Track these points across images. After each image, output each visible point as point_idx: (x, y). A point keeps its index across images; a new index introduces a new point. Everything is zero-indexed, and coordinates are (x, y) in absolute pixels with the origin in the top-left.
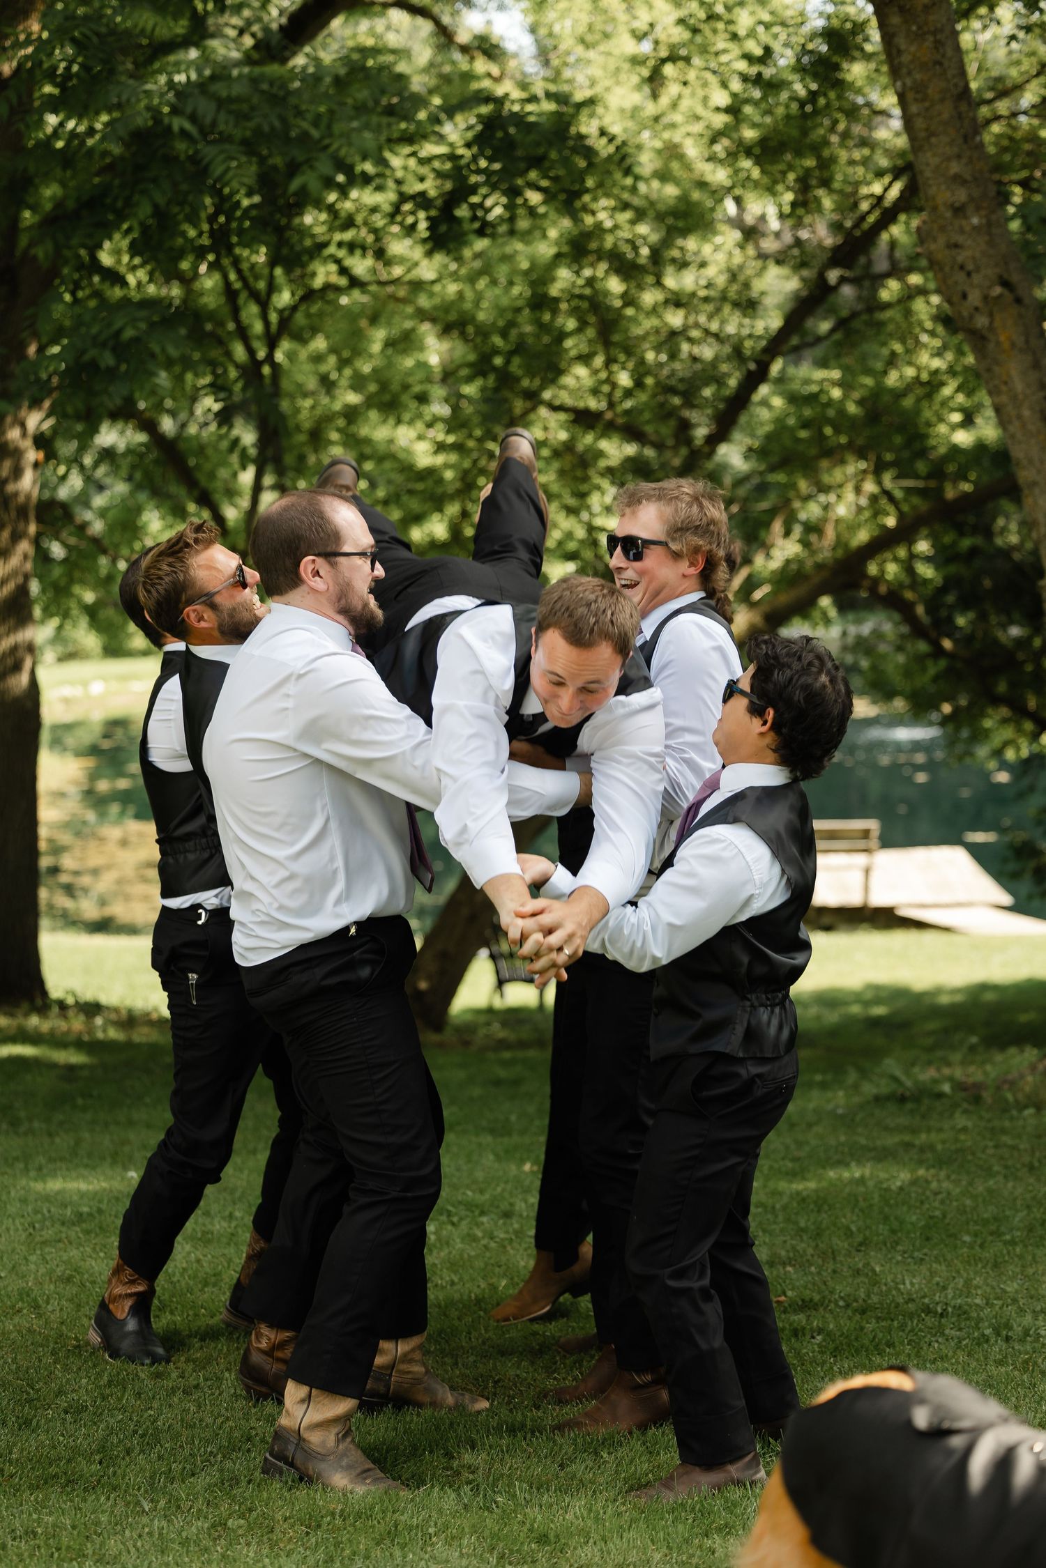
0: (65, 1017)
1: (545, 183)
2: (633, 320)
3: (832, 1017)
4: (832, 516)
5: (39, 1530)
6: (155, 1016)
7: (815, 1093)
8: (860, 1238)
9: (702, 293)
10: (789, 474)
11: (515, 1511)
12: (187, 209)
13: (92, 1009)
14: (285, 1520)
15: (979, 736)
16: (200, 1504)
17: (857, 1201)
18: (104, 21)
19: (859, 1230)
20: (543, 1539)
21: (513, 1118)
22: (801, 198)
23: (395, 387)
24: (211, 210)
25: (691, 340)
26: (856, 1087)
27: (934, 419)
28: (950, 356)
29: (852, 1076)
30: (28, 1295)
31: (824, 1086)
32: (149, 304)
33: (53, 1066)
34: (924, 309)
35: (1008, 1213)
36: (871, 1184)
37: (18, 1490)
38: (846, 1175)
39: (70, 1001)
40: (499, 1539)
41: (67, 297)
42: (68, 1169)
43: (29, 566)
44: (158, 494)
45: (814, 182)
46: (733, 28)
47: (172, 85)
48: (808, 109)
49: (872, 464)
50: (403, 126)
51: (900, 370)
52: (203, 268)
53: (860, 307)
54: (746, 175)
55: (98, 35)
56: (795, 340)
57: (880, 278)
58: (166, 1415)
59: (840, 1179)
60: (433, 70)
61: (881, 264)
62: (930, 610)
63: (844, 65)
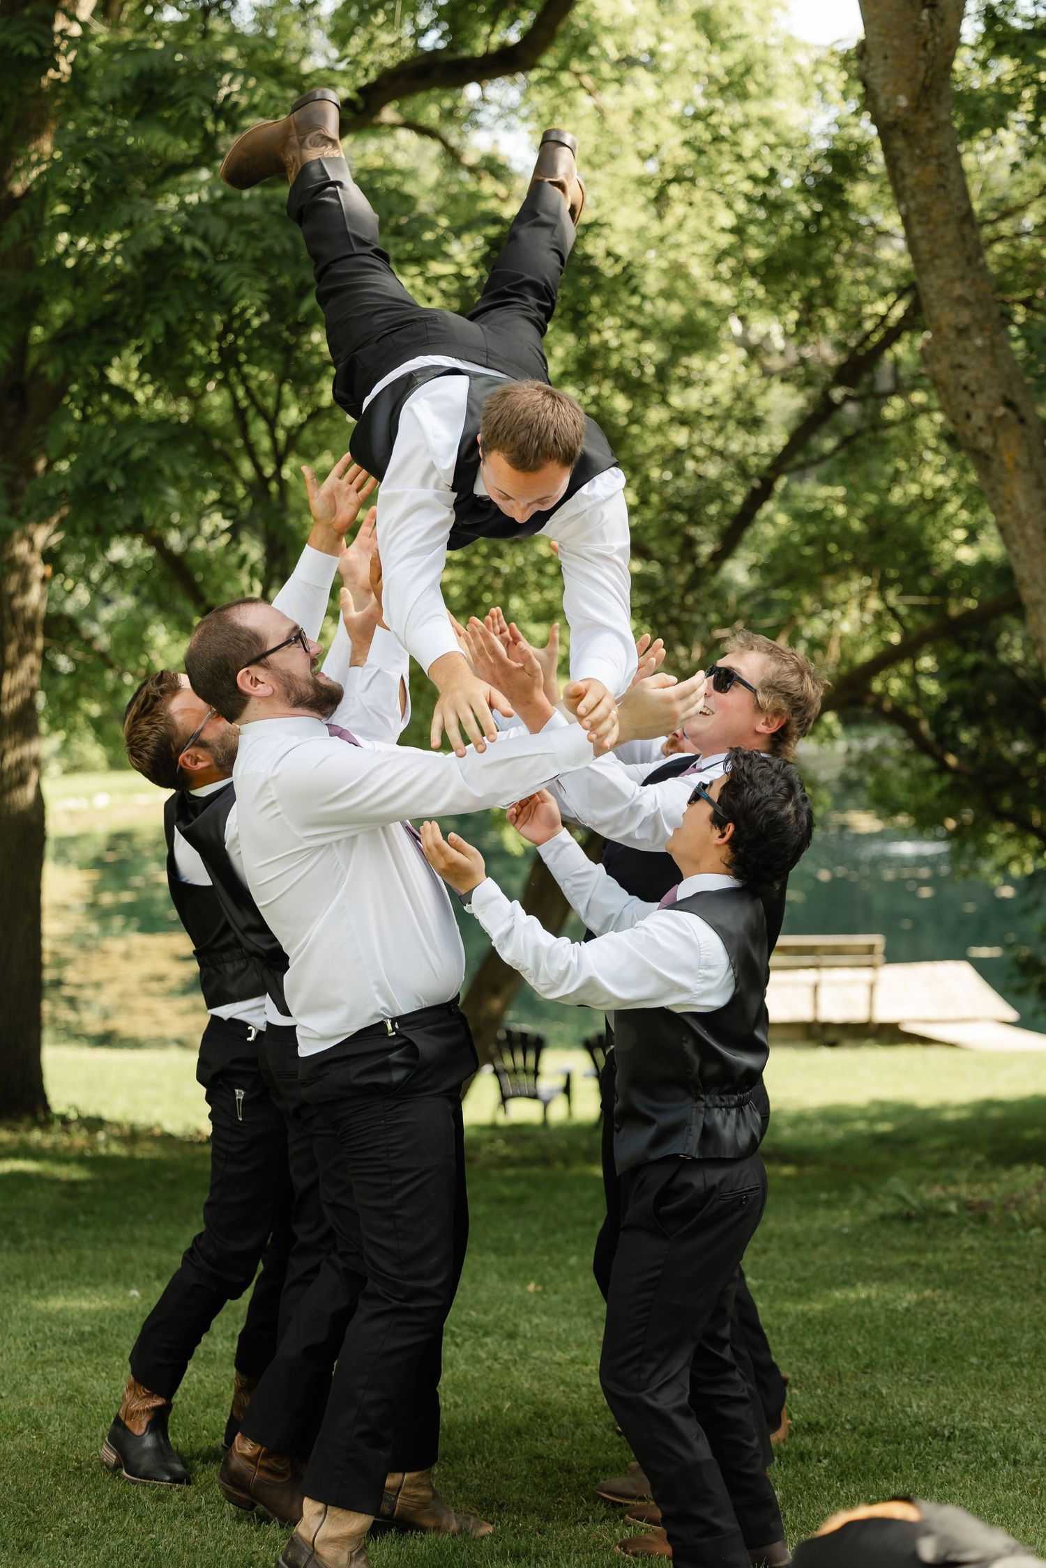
0: (68, 1132)
2: (636, 437)
3: (838, 1134)
4: (836, 632)
6: (157, 1131)
7: (821, 1212)
8: (866, 1360)
9: (708, 412)
10: (794, 591)
12: (197, 328)
13: (94, 1124)
15: (985, 851)
17: (864, 1322)
18: (116, 142)
19: (865, 1352)
21: (517, 1237)
22: (805, 317)
24: (220, 328)
25: (697, 459)
26: (862, 1205)
27: (938, 536)
28: (953, 473)
29: (858, 1195)
30: (29, 1416)
31: (829, 1205)
32: (158, 422)
33: (56, 1182)
34: (927, 427)
35: (1015, 1334)
36: (877, 1304)
38: (852, 1295)
39: (73, 1115)
41: (77, 414)
42: (69, 1288)
43: (35, 680)
44: (164, 607)
45: (818, 301)
46: (738, 150)
47: (182, 206)
48: (813, 231)
49: (876, 581)
50: (409, 247)
51: (904, 487)
52: (211, 386)
53: (865, 425)
54: (751, 294)
55: (110, 155)
56: (800, 458)
57: (883, 397)
58: (168, 1538)
59: (846, 1300)
60: (440, 190)
61: (885, 382)
62: (933, 727)
63: (848, 187)
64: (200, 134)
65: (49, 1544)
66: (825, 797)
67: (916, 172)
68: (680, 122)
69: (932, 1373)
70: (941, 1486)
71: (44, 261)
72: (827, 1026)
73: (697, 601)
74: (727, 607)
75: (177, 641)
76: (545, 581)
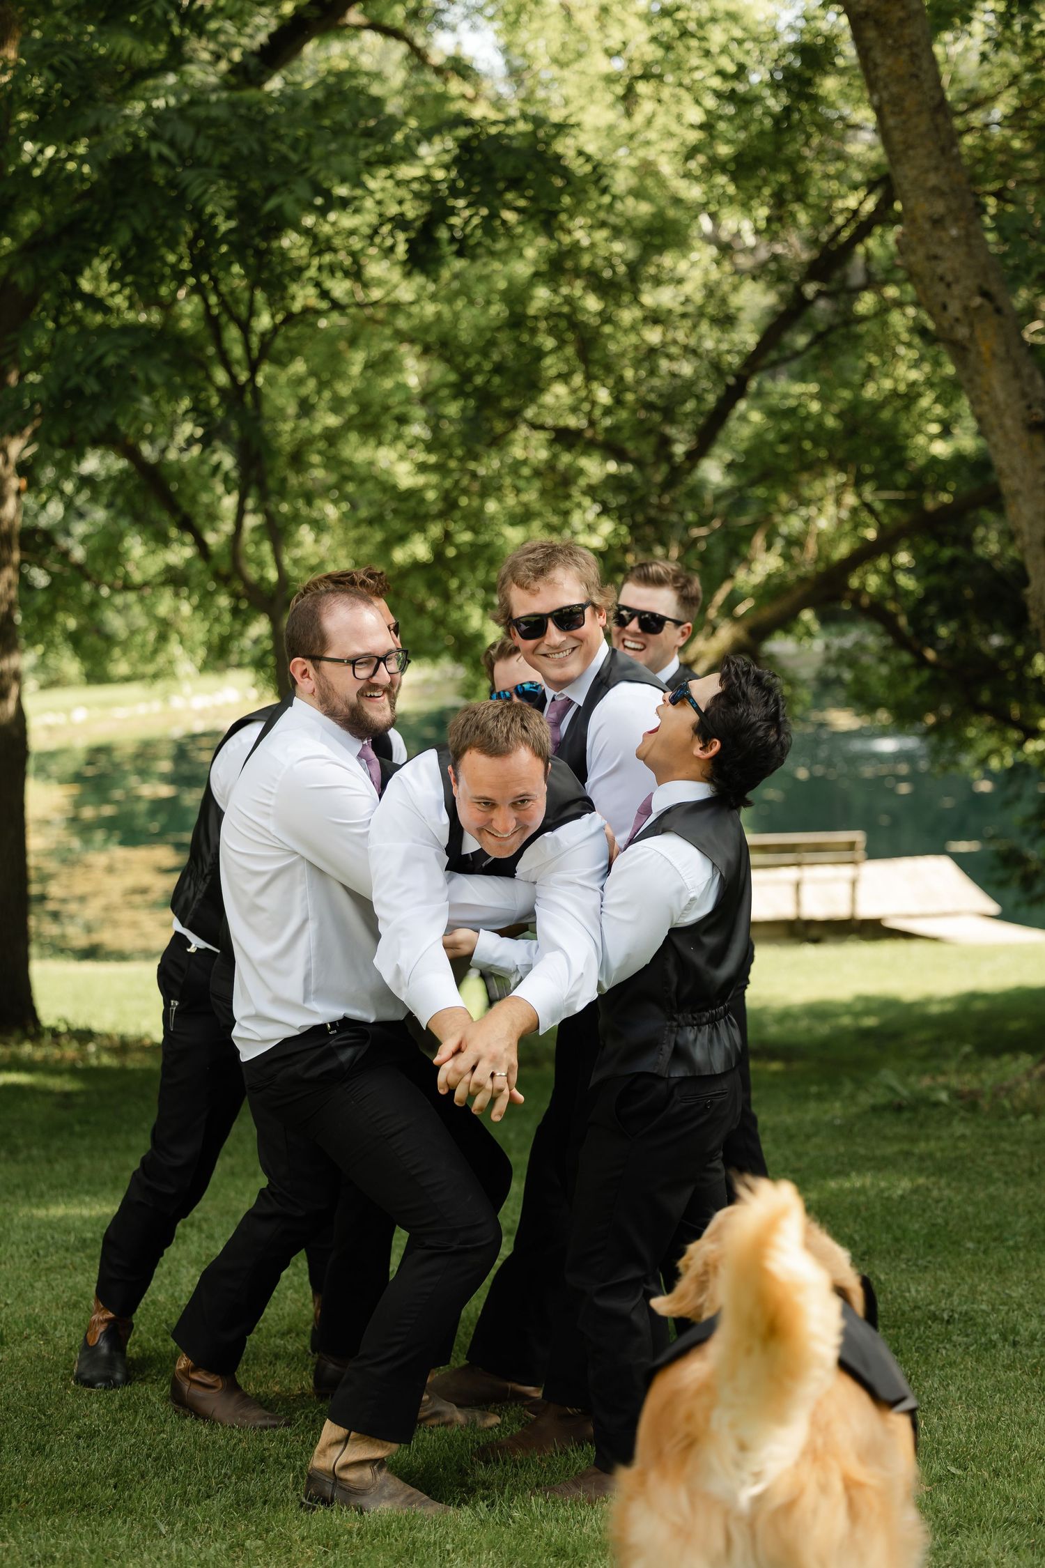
0: (58, 1045)
1: (522, 203)
2: (611, 337)
3: (823, 1029)
4: (813, 529)
5: (58, 1555)
6: (147, 1042)
7: (812, 1105)
8: (863, 1247)
9: (679, 309)
10: (771, 488)
11: (532, 1526)
12: (167, 235)
13: (85, 1036)
14: (303, 1539)
15: (965, 745)
16: (216, 1526)
17: (859, 1211)
18: (82, 47)
19: (862, 1239)
20: (560, 1553)
21: (512, 1136)
22: (777, 213)
23: (376, 409)
24: (190, 233)
25: (670, 357)
26: (852, 1097)
27: (913, 431)
28: (927, 368)
29: (848, 1087)
30: (36, 1322)
31: (820, 1097)
32: (130, 330)
33: (48, 1093)
34: (899, 321)
35: (1010, 1218)
36: (872, 1193)
37: (34, 1516)
38: (847, 1185)
39: (62, 1028)
40: (517, 1554)
41: (50, 325)
42: (69, 1196)
43: (13, 594)
44: (140, 519)
45: (789, 196)
46: (705, 45)
47: (149, 111)
48: (783, 122)
49: (852, 478)
50: (379, 148)
51: (877, 382)
52: (182, 294)
53: (837, 320)
54: (721, 191)
55: (76, 62)
56: (773, 355)
57: (855, 292)
58: (179, 1438)
59: (841, 1190)
60: (407, 92)
61: (856, 275)
62: (912, 621)
63: (817, 80)
64: (166, 38)
65: (61, 1446)
66: (805, 695)
67: (889, 62)
68: (648, 18)
69: (929, 1258)
70: (942, 1368)
71: (11, 169)
72: (810, 923)
73: (674, 501)
74: (704, 505)
75: (153, 552)
76: (521, 484)
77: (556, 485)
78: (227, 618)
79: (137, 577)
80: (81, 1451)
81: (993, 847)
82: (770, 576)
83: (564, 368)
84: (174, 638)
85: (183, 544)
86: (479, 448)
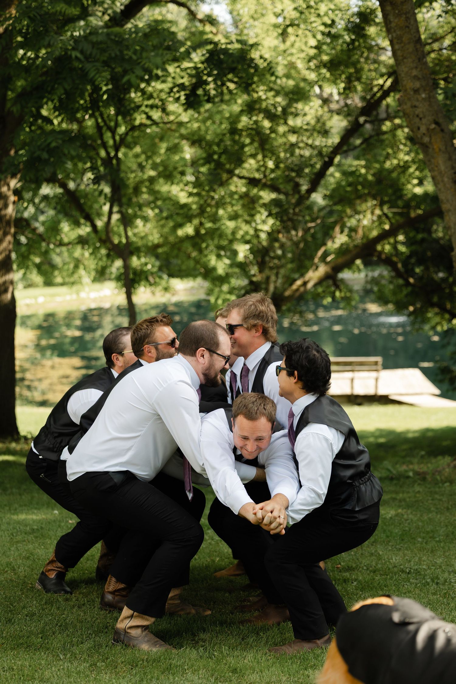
0: (27, 444)
1: (236, 79)
2: (274, 139)
4: (361, 225)
5: (15, 668)
9: (305, 127)
10: (343, 206)
11: (222, 659)
12: (79, 91)
14: (122, 663)
15: (426, 320)
16: (85, 656)
18: (43, 8)
20: (234, 671)
22: (348, 86)
23: (171, 168)
24: (90, 91)
25: (300, 148)
27: (406, 182)
28: (413, 155)
30: (10, 565)
32: (63, 132)
34: (401, 134)
35: (438, 528)
37: (6, 650)
39: (29, 436)
40: (215, 671)
41: (27, 129)
43: (11, 247)
44: (67, 215)
45: (353, 79)
46: (318, 12)
47: (73, 37)
48: (351, 47)
49: (379, 202)
51: (391, 161)
52: (87, 117)
53: (373, 133)
54: (324, 76)
56: (345, 148)
57: (382, 121)
58: (70, 617)
60: (187, 30)
61: (383, 115)
62: (403, 266)
63: (367, 28)
65: (19, 620)
66: (357, 297)
67: (396, 20)
69: (402, 545)
71: (12, 62)
72: (357, 397)
73: (300, 211)
74: (313, 213)
75: (73, 229)
76: (234, 202)
77: (249, 203)
78: (105, 259)
79: (66, 240)
80: (27, 622)
81: (438, 365)
82: (342, 244)
83: (253, 151)
84: (81, 267)
85: (86, 226)
86: (216, 187)
